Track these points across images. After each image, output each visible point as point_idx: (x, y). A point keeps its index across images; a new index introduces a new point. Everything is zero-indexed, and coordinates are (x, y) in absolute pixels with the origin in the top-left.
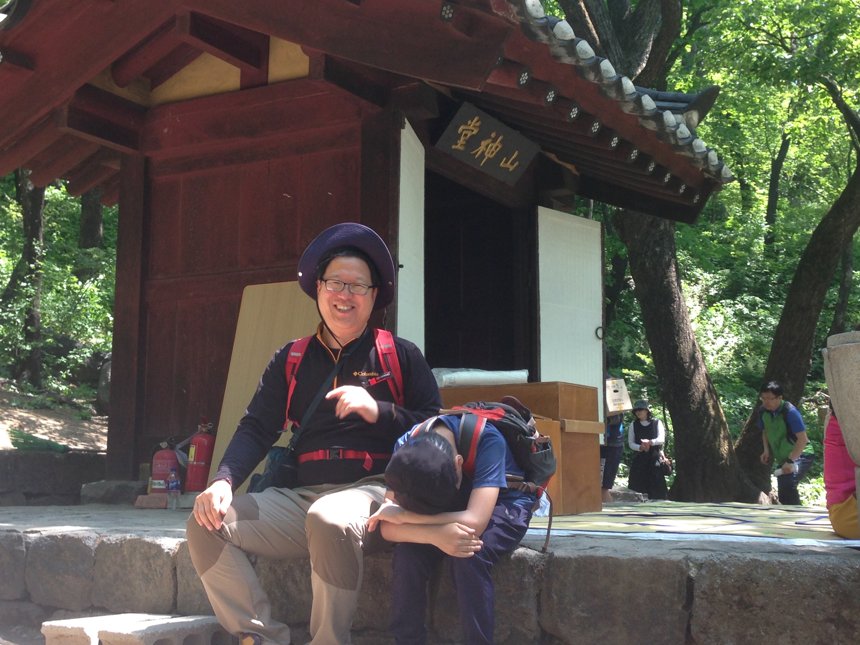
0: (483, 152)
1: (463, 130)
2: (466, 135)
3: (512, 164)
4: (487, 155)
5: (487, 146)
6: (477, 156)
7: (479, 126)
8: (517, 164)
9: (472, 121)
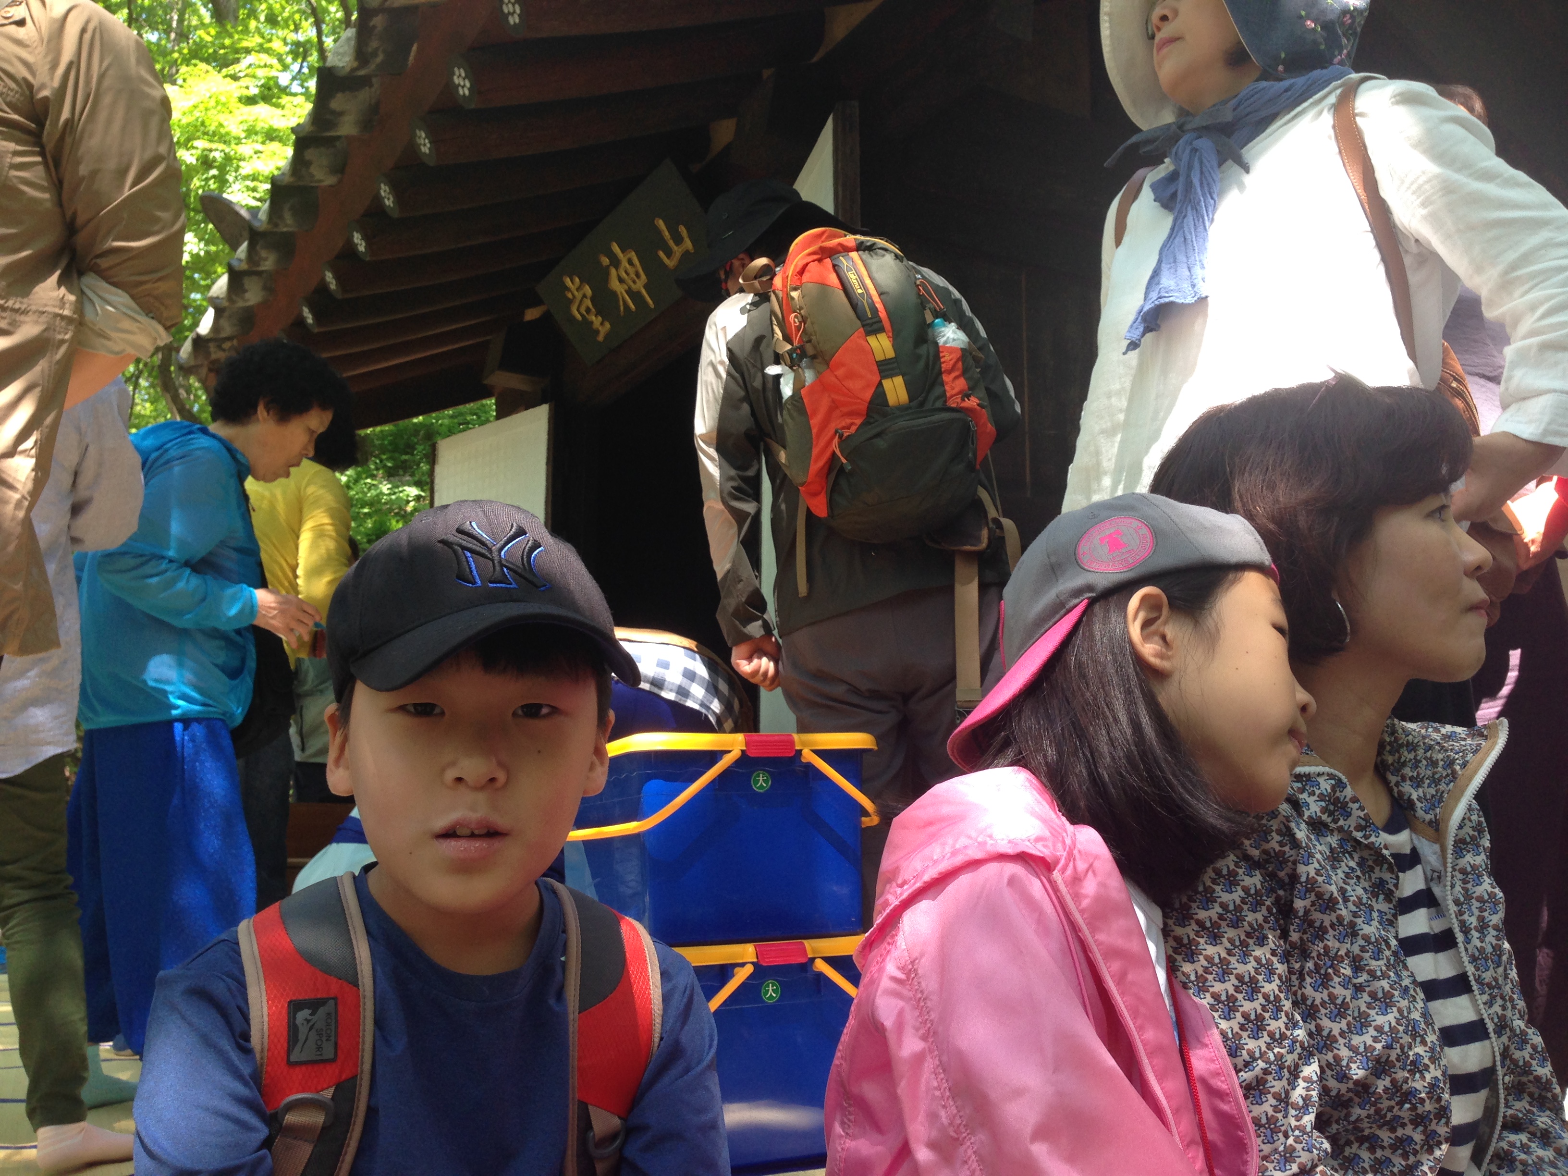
0: (630, 293)
1: (578, 310)
2: (588, 310)
3: (678, 240)
4: (640, 286)
5: (620, 280)
6: (632, 306)
7: (581, 281)
8: (683, 230)
9: (569, 289)
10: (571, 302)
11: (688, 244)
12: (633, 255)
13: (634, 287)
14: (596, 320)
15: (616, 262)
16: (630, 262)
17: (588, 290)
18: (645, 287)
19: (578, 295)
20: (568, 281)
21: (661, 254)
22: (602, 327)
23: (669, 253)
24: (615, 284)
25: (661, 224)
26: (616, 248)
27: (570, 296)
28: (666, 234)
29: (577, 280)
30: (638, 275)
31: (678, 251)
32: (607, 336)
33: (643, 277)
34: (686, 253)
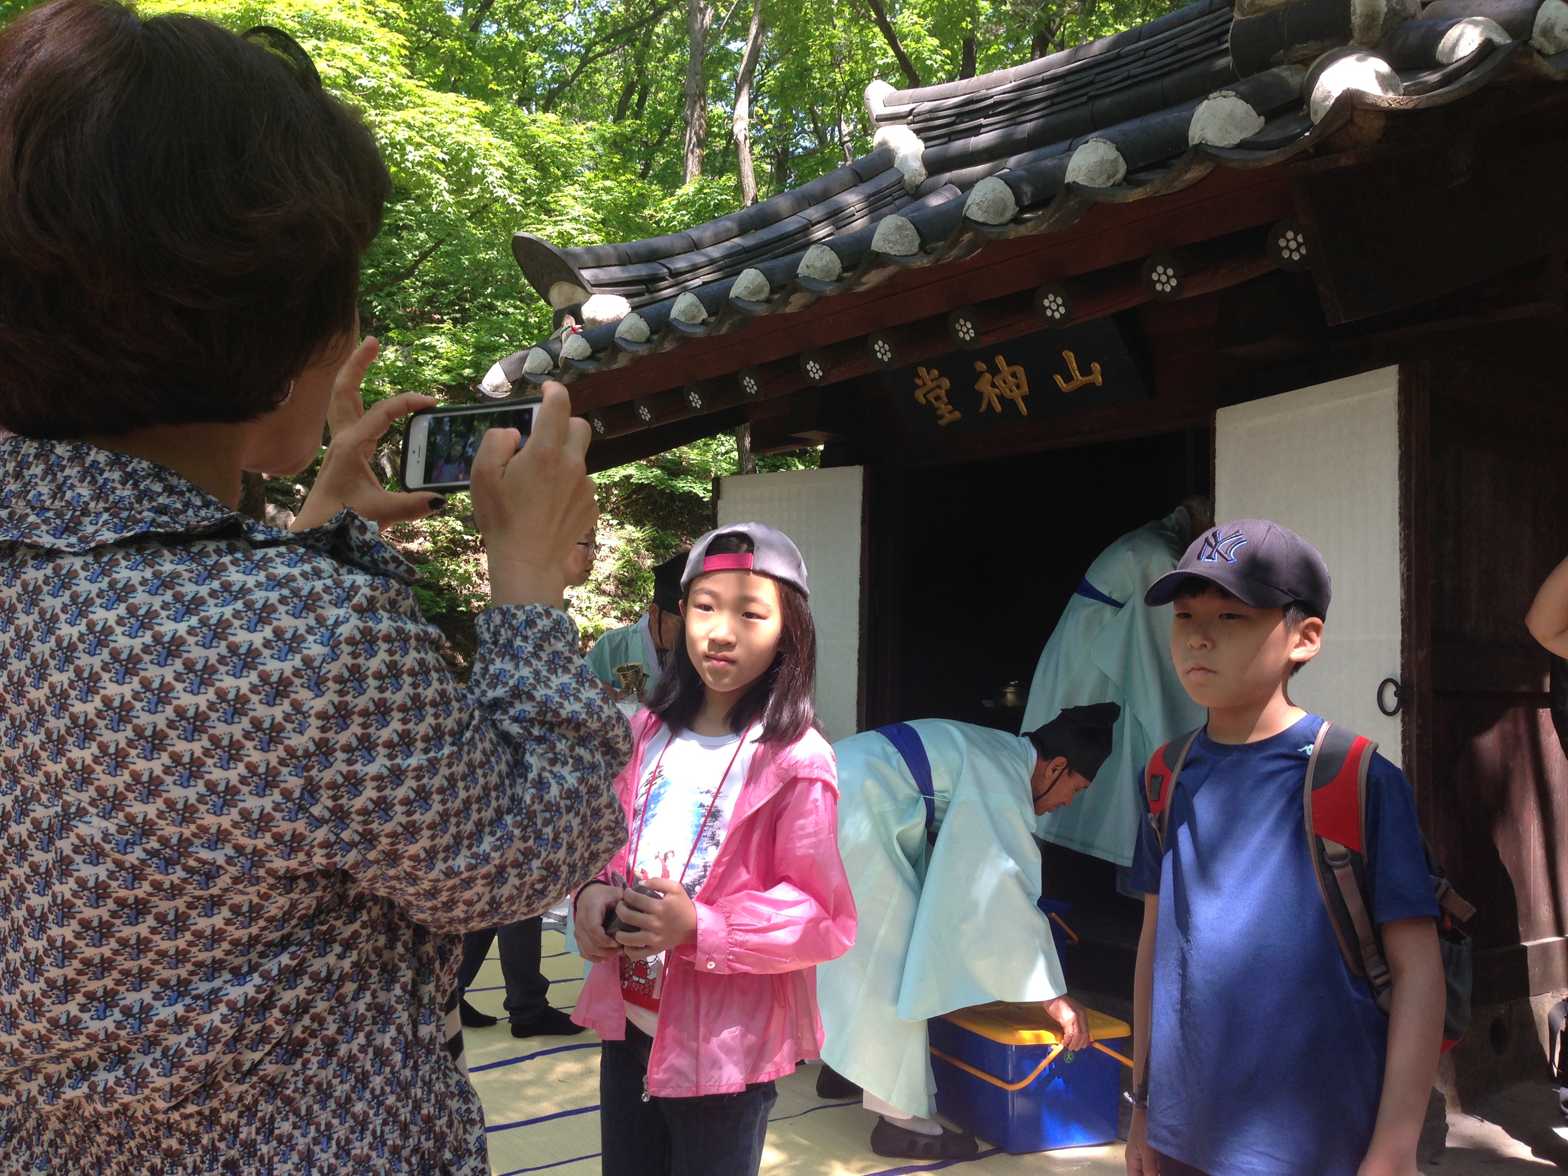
0: (1001, 398)
1: (925, 396)
2: (938, 398)
3: (1085, 370)
4: (1017, 396)
5: (993, 385)
6: (998, 408)
7: (941, 375)
8: (1096, 367)
9: (920, 377)
10: (918, 387)
11: (1099, 379)
12: (1020, 370)
13: (1008, 394)
14: (944, 408)
15: (994, 370)
16: (1014, 375)
17: (946, 383)
18: (1024, 398)
19: (930, 385)
20: (922, 371)
21: (1059, 379)
22: (948, 414)
23: (1068, 378)
24: (984, 385)
25: (1070, 356)
26: (1000, 360)
27: (919, 382)
28: (1074, 365)
29: (936, 372)
30: (1018, 387)
31: (1079, 379)
32: (951, 424)
33: (1025, 389)
34: (1091, 386)
